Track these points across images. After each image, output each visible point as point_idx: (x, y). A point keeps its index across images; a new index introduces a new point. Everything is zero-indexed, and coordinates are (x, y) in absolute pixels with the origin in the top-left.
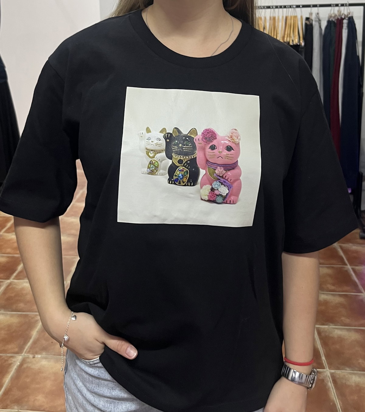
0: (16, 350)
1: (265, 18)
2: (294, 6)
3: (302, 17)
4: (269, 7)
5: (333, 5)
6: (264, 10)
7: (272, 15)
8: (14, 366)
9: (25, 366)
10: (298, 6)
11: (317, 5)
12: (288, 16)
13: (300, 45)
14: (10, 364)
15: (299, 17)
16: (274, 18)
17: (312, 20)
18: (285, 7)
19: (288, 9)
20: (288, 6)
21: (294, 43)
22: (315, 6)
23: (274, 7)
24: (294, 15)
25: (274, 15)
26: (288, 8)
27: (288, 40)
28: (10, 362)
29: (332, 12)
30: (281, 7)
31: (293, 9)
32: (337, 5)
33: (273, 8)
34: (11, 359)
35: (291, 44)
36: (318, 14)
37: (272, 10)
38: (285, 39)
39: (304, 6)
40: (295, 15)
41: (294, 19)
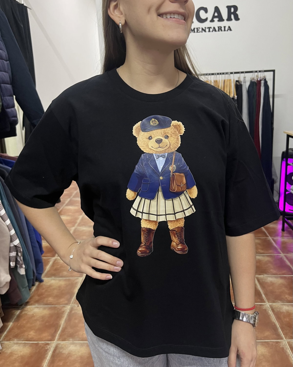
0: (66, 302)
1: (211, 81)
2: (229, 73)
3: (234, 80)
4: (213, 74)
5: (254, 71)
6: (210, 76)
7: (215, 79)
8: (66, 312)
9: (73, 312)
10: (232, 73)
11: (244, 72)
12: (226, 80)
13: (234, 98)
14: (64, 312)
15: (232, 80)
16: (217, 81)
17: (241, 82)
18: (223, 74)
19: (225, 75)
20: (225, 73)
21: (231, 96)
22: (242, 72)
23: (216, 74)
28: (63, 310)
29: (253, 76)
30: (221, 74)
31: (228, 75)
32: (256, 72)
34: (64, 308)
36: (245, 77)
37: (215, 76)
39: (235, 73)
40: (230, 78)
41: (230, 81)
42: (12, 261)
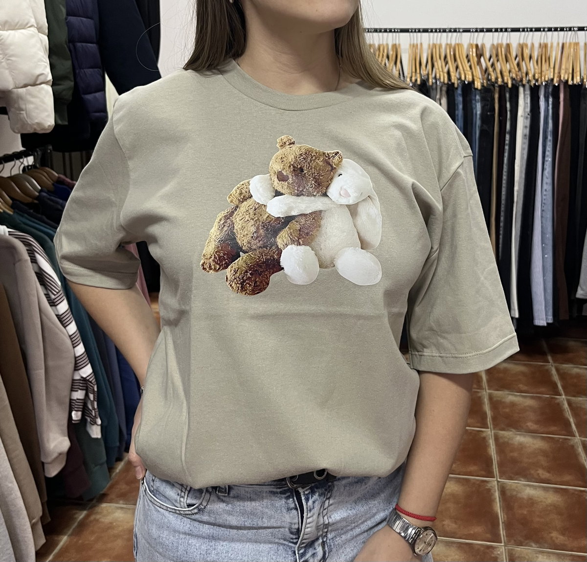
1: (533, 45)
2: (575, 29)
4: (538, 30)
6: (531, 34)
7: (542, 42)
10: (581, 29)
12: (566, 43)
13: (582, 84)
15: (582, 44)
16: (546, 46)
18: (562, 29)
19: (566, 32)
20: (567, 28)
21: (575, 82)
23: (546, 29)
24: (574, 41)
25: (545, 42)
26: (566, 30)
27: (566, 78)
30: (556, 29)
31: (573, 32)
33: (544, 31)
35: (570, 83)
37: (544, 33)
38: (562, 76)
40: (577, 41)
41: (575, 48)
42: (76, 409)
